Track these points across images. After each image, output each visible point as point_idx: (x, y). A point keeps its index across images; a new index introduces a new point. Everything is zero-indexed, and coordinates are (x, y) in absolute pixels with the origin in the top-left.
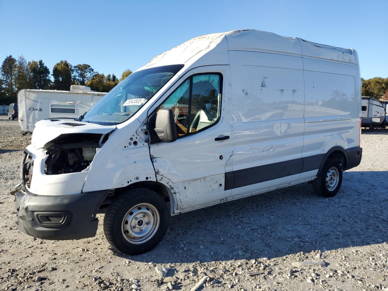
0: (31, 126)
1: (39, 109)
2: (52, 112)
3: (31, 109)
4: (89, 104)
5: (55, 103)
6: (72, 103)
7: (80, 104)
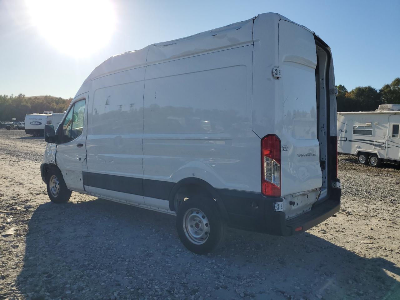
0: (339, 147)
1: (345, 131)
2: (354, 134)
3: (340, 131)
4: (385, 125)
5: (357, 125)
6: (370, 124)
7: (377, 126)
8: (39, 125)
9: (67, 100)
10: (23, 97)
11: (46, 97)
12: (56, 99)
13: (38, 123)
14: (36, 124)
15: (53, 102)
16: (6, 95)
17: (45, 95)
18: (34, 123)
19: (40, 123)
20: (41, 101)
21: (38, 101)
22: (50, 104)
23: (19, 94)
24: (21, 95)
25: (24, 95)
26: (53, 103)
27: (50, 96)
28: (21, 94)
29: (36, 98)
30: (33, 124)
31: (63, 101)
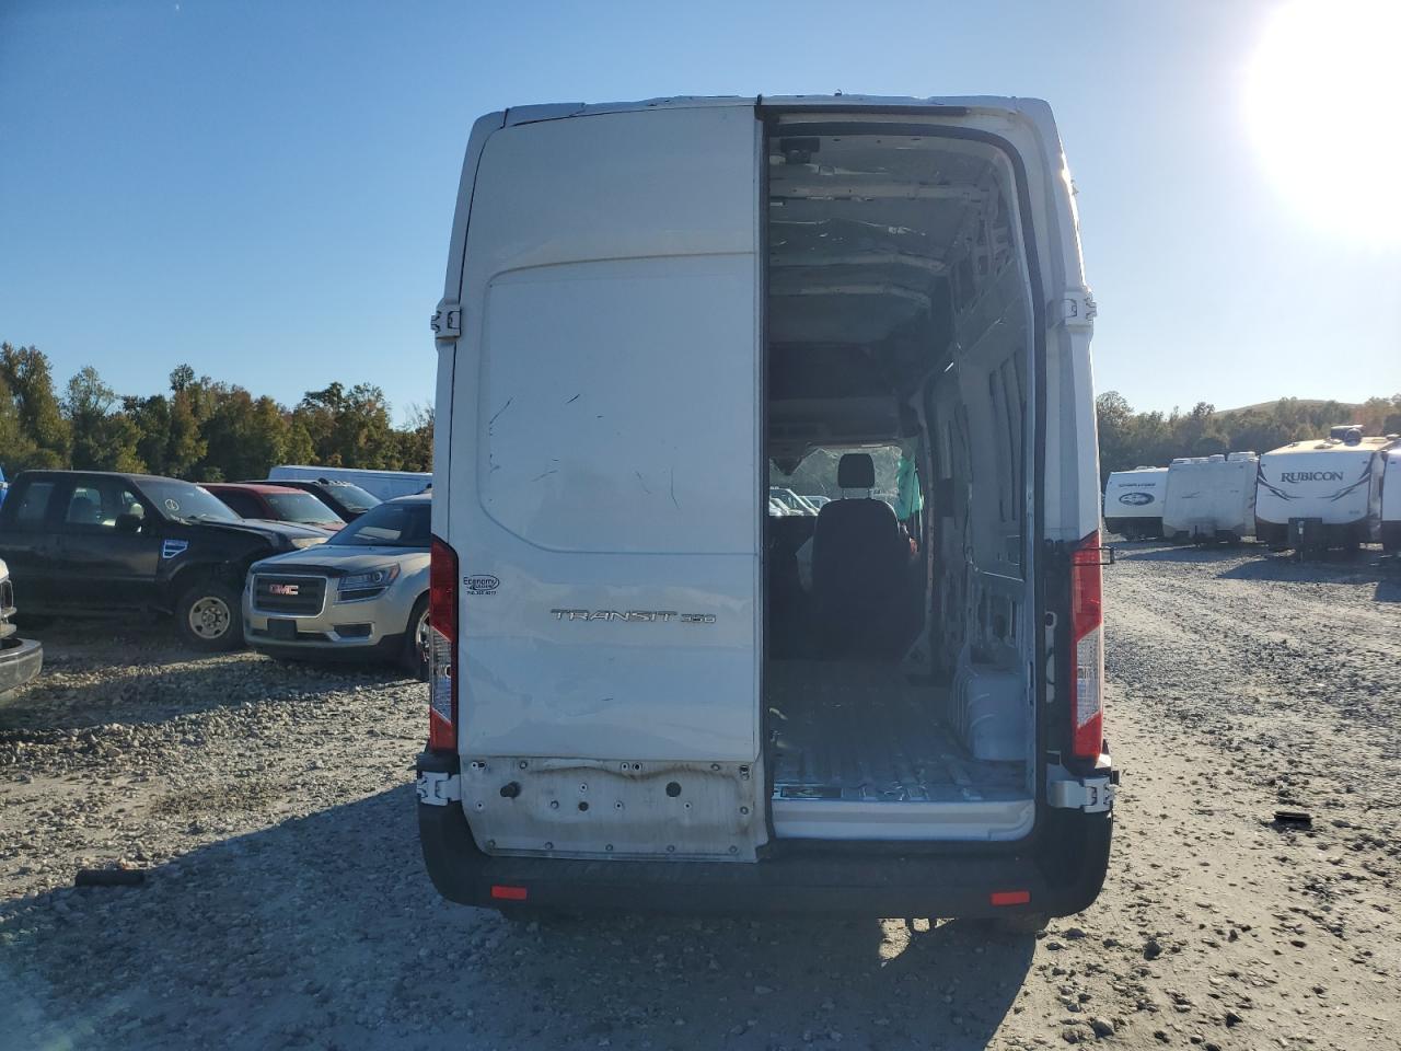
8: (1147, 502)
9: (1359, 407)
10: (1209, 413)
11: (1282, 406)
12: (1318, 411)
13: (1144, 499)
14: (1137, 500)
15: (1304, 421)
16: (1158, 411)
17: (1277, 398)
18: (1130, 497)
19: (1150, 498)
20: (1263, 421)
21: (1254, 420)
22: (1290, 427)
23: (1196, 405)
24: (1200, 407)
25: (1211, 408)
26: (1304, 425)
27: (1294, 400)
28: (1203, 404)
29: (1249, 412)
30: (1127, 502)
31: (1343, 412)
